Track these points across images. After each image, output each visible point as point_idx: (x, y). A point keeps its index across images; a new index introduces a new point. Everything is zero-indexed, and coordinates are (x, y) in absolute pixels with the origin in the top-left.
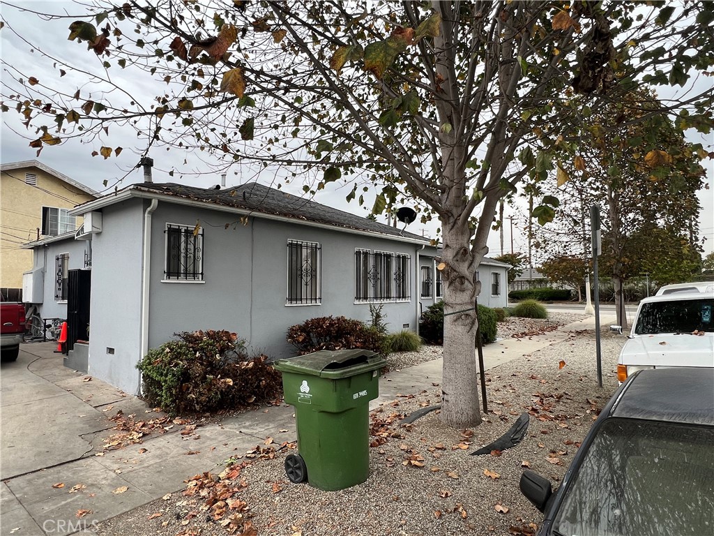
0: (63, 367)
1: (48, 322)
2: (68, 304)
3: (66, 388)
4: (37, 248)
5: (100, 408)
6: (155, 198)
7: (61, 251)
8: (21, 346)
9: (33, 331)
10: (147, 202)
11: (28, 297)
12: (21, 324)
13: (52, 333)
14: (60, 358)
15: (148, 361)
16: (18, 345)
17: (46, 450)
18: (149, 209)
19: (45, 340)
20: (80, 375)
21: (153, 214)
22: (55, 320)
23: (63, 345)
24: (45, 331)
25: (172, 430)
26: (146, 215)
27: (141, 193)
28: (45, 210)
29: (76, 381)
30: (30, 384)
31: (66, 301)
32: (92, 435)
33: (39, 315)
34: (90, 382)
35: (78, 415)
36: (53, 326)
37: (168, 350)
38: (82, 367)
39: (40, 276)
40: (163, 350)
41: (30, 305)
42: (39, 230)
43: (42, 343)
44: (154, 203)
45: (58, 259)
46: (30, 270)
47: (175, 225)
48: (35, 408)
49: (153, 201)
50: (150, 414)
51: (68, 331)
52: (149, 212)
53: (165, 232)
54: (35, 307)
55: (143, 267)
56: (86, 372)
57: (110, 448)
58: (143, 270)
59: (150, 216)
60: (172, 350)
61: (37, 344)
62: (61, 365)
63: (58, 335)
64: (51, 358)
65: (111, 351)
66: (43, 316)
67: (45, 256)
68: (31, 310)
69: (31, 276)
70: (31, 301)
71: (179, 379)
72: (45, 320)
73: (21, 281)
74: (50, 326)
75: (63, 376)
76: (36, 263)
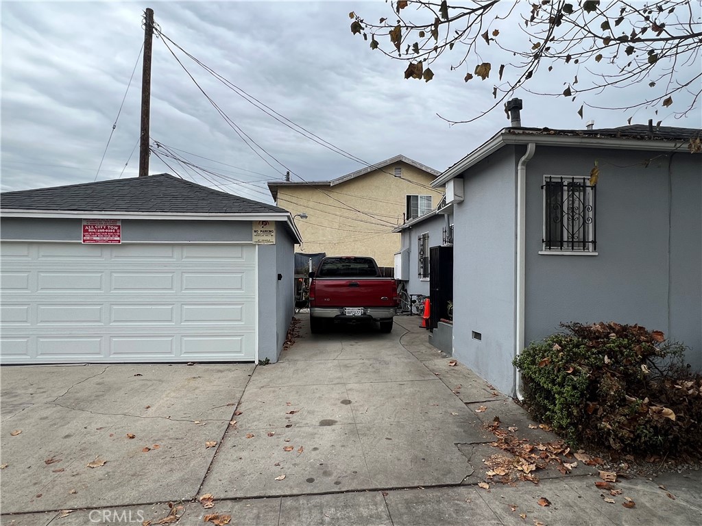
0: (428, 344)
1: (414, 298)
2: (430, 281)
3: (433, 370)
4: (404, 231)
5: (472, 406)
6: (531, 141)
7: (422, 232)
8: (395, 318)
9: (402, 305)
10: (521, 149)
11: (398, 275)
12: (394, 298)
13: (417, 308)
14: (425, 334)
15: (530, 359)
16: (392, 318)
17: (423, 456)
18: (523, 158)
19: (412, 314)
20: (445, 357)
21: (528, 165)
22: (419, 296)
23: (427, 320)
24: (411, 306)
25: (578, 472)
26: (519, 167)
27: (514, 137)
28: (409, 198)
29: (441, 364)
30: (402, 360)
31: (428, 279)
32: (470, 448)
33: (406, 291)
34: (456, 368)
35: (450, 410)
36: (417, 301)
37: (557, 347)
38: (446, 349)
39: (407, 255)
40: (551, 346)
41: (399, 281)
42: (404, 214)
43: (409, 317)
44: (531, 148)
45: (420, 239)
46: (399, 251)
47: (556, 178)
48: (408, 391)
49: (530, 146)
50: (536, 432)
51: (431, 307)
52: (523, 164)
53: (542, 188)
54: (404, 283)
55: (516, 235)
56: (451, 355)
57: (495, 479)
58: (516, 238)
59: (524, 167)
60: (563, 347)
61: (406, 317)
62: (426, 341)
63: (422, 310)
64: (417, 333)
65: (477, 336)
66: (410, 293)
67: (410, 237)
68: (400, 286)
69: (400, 256)
70: (400, 279)
71: (582, 395)
72: (411, 295)
73: (393, 262)
74: (415, 302)
75: (429, 355)
76: (403, 245)
